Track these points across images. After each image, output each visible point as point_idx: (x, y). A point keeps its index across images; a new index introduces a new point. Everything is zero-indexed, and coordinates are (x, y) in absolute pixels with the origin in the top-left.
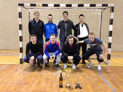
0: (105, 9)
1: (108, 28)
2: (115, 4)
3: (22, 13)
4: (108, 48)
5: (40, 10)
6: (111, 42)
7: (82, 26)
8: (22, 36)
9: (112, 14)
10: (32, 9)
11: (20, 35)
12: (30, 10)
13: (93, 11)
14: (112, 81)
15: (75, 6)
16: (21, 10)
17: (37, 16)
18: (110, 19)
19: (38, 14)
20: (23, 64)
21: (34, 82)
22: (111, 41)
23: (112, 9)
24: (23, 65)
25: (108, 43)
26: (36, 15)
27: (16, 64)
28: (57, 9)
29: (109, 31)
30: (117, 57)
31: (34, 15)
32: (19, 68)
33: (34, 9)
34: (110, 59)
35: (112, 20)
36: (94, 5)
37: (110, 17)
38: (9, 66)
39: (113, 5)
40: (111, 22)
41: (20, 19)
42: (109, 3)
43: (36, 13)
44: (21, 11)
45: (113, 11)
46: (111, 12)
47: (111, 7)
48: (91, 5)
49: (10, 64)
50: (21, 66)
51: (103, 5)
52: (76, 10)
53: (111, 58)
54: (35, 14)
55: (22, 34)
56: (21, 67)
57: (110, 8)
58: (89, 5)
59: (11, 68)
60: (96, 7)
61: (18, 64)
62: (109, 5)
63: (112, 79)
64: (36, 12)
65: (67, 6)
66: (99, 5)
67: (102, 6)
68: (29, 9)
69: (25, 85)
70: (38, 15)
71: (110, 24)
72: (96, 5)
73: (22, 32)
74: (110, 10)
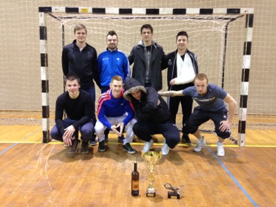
0: (233, 19)
1: (240, 62)
2: (256, 8)
3: (48, 27)
4: (241, 107)
5: (88, 21)
6: (247, 94)
7: (183, 57)
8: (48, 81)
9: (250, 30)
10: (69, 20)
11: (44, 78)
12: (65, 22)
13: (207, 25)
14: (249, 180)
15: (166, 13)
16: (45, 20)
17: (81, 35)
18: (245, 43)
19: (83, 31)
20: (50, 143)
21: (73, 184)
22: (247, 91)
23: (250, 20)
24: (49, 145)
25: (241, 96)
26: (79, 33)
27: (34, 144)
28: (126, 20)
29: (243, 70)
30: (260, 127)
31: (75, 32)
32: (40, 152)
33: (74, 19)
34: (244, 133)
35: (249, 44)
36: (209, 11)
37: (245, 38)
38: (18, 149)
39: (251, 11)
40: (248, 49)
41: (43, 42)
42: (242, 7)
43: (79, 29)
44: (45, 22)
45: (251, 25)
46: (246, 27)
47: (247, 15)
48: (203, 12)
49: (19, 144)
50: (46, 148)
51: (230, 11)
52: (168, 22)
53: (246, 130)
54: (77, 32)
55: (47, 76)
56: (44, 149)
57: (245, 16)
58: (198, 11)
59: (22, 151)
60: (213, 16)
61: (38, 144)
62: (242, 11)
63: (248, 177)
64: (80, 26)
65: (149, 12)
66: (220, 11)
67: (226, 12)
68: (63, 20)
69: (54, 192)
70: (83, 34)
71: (244, 54)
72: (214, 11)
73: (47, 71)
74: (245, 21)
